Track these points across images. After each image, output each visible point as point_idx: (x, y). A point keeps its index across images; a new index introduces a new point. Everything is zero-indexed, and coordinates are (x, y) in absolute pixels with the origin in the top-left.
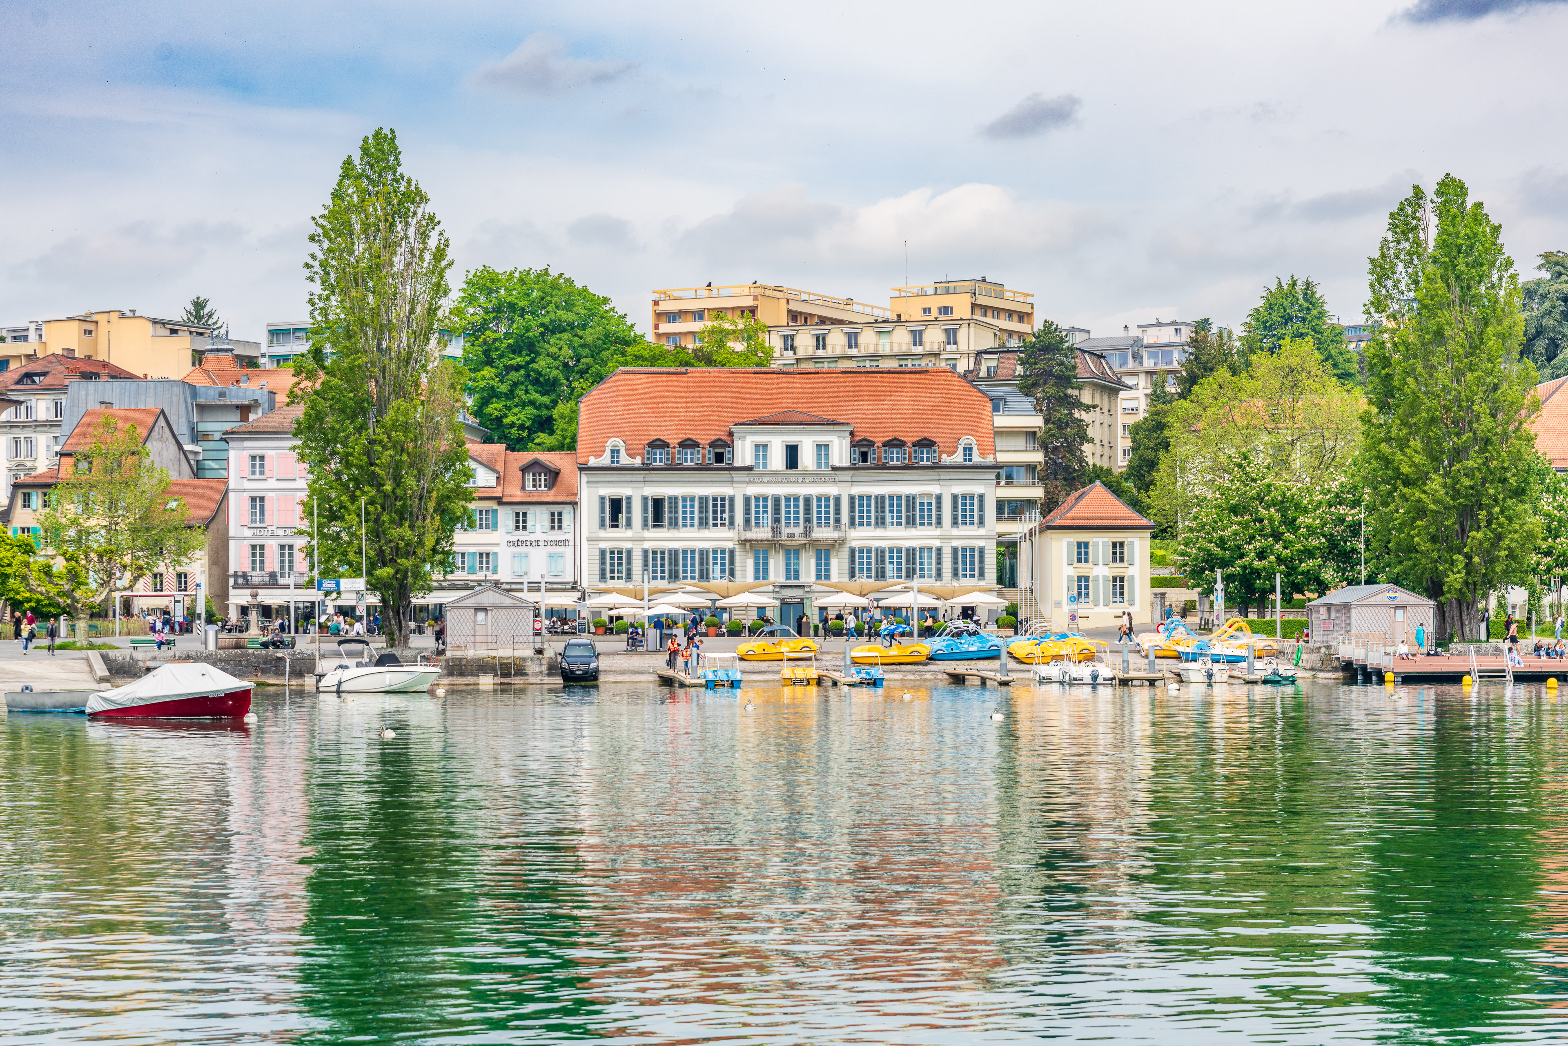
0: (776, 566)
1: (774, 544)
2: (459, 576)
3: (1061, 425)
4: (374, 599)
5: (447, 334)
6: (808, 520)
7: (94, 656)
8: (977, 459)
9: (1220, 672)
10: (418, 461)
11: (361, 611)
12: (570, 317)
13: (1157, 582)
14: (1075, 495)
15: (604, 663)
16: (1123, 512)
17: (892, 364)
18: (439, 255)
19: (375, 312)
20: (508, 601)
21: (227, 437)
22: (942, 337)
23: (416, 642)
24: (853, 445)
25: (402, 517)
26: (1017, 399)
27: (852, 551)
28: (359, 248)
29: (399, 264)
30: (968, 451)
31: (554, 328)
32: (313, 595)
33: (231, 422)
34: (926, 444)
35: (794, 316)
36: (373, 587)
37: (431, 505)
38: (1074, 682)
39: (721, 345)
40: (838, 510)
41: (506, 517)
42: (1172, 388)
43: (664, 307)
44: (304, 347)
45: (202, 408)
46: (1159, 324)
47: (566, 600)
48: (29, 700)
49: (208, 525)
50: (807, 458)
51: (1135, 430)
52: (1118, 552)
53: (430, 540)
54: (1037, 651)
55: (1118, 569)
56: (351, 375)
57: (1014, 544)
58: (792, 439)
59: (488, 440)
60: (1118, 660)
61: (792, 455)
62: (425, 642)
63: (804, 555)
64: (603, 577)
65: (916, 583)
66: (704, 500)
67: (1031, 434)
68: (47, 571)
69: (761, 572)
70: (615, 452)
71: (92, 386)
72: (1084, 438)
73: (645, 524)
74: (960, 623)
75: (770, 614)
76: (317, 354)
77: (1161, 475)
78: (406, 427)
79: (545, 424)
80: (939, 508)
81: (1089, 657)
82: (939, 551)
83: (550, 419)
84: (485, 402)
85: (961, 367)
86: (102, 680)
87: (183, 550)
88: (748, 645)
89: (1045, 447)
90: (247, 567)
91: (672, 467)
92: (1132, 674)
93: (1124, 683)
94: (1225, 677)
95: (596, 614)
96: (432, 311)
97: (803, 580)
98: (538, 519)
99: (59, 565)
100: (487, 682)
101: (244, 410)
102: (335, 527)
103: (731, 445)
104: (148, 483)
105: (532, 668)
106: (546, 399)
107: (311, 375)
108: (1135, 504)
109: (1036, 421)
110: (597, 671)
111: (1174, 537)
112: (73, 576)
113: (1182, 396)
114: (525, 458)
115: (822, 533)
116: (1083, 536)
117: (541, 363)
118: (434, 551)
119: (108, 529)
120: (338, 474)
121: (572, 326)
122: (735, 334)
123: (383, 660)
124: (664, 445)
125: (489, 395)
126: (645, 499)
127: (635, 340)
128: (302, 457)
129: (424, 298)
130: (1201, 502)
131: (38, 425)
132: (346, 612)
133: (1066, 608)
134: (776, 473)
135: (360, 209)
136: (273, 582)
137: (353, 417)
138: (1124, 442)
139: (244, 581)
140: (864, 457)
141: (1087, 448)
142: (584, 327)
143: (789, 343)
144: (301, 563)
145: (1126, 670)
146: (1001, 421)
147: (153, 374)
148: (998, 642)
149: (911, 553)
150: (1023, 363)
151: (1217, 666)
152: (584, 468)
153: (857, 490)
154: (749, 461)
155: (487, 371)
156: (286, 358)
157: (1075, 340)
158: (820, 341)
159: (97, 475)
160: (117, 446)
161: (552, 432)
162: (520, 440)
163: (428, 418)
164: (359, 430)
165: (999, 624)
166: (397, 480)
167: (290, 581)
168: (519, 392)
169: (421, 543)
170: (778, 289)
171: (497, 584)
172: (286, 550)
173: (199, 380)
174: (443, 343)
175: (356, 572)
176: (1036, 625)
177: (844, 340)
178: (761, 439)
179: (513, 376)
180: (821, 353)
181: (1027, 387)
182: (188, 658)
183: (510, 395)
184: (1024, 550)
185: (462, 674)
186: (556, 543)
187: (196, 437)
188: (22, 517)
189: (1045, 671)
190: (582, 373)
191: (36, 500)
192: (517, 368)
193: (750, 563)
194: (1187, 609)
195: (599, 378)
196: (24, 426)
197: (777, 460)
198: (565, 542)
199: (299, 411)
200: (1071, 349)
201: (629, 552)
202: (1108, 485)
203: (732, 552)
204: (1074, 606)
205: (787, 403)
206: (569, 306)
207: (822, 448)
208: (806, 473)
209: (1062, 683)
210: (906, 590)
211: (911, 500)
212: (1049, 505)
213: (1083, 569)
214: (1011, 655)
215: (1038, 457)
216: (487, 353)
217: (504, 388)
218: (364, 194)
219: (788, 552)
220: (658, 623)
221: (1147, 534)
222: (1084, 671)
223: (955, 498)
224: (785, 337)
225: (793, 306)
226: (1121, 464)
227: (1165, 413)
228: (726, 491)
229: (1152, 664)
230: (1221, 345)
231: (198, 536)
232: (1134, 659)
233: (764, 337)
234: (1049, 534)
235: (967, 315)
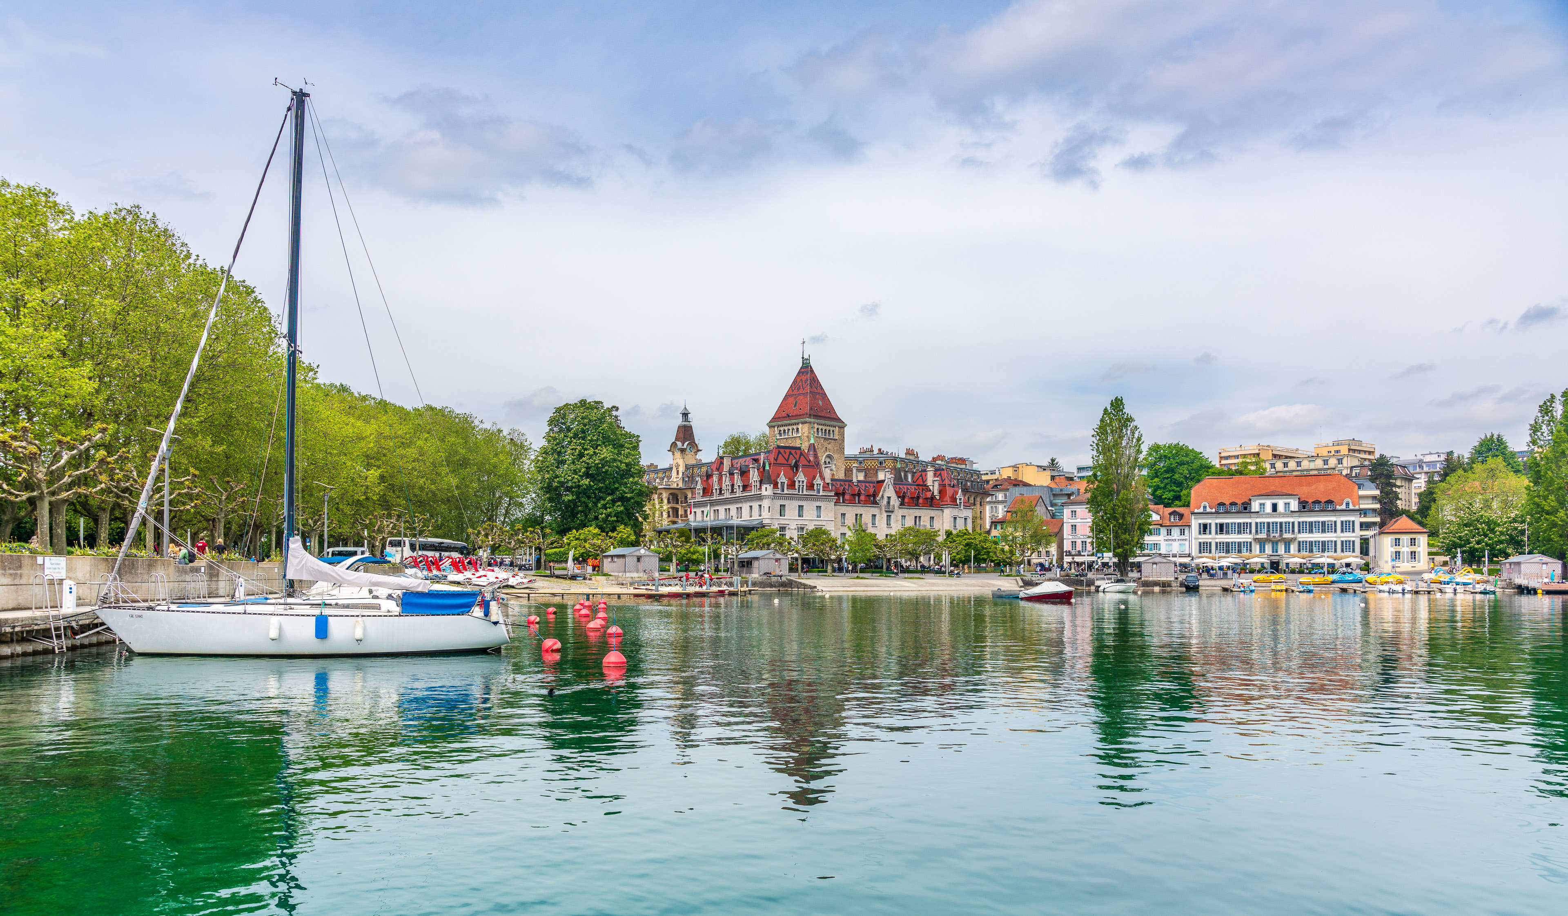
0: (1268, 549)
1: (1267, 540)
2: (1146, 552)
3: (1387, 494)
4: (1115, 560)
5: (1141, 467)
6: (1281, 531)
7: (1018, 578)
8: (1351, 507)
9: (1460, 589)
10: (1131, 512)
11: (1111, 564)
12: (1188, 459)
13: (1430, 554)
14: (1394, 520)
15: (1201, 583)
16: (1415, 527)
17: (1315, 472)
18: (1139, 439)
19: (1116, 460)
20: (1165, 561)
21: (1063, 505)
22: (1336, 462)
23: (1131, 575)
24: (1299, 503)
25: (1125, 531)
26: (1368, 484)
27: (1299, 542)
28: (1110, 438)
29: (1124, 443)
30: (1347, 504)
31: (1182, 464)
32: (1094, 558)
33: (1064, 500)
34: (1330, 502)
35: (1275, 456)
36: (1115, 556)
37: (1136, 527)
38: (1394, 592)
39: (1246, 467)
40: (1293, 527)
41: (1163, 531)
42: (1436, 478)
43: (1223, 455)
44: (1090, 473)
45: (1054, 495)
46: (1431, 454)
47: (1186, 560)
48: (998, 593)
49: (1056, 534)
50: (1281, 508)
51: (1420, 495)
52: (1413, 542)
53: (1136, 539)
54: (1378, 580)
55: (1413, 549)
56: (1107, 482)
57: (1368, 539)
58: (1275, 501)
59: (1156, 504)
60: (1414, 584)
61: (1275, 507)
62: (1134, 575)
63: (1279, 544)
64: (1200, 552)
65: (1326, 554)
66: (1239, 524)
67: (1374, 498)
68: (1003, 550)
69: (1262, 550)
70: (1205, 507)
71: (1017, 488)
72: (1398, 498)
73: (1216, 533)
74: (1344, 569)
75: (1266, 565)
76: (1095, 475)
77: (1432, 511)
78: (1127, 500)
79: (1178, 498)
80: (1335, 526)
81: (1400, 582)
82: (1335, 542)
83: (1180, 496)
84: (1155, 490)
85: (1344, 473)
86: (1021, 587)
87: (1048, 543)
88: (1257, 577)
89: (1380, 502)
90: (1070, 549)
91: (1227, 512)
92: (1420, 589)
93: (1417, 592)
94: (1462, 591)
95: (1198, 565)
96: (1136, 459)
97: (1279, 553)
98: (1176, 532)
99: (1007, 548)
100: (1157, 589)
101: (1069, 495)
102: (1101, 535)
103: (1250, 504)
104: (1036, 521)
105: (1174, 584)
106: (1178, 489)
107: (1093, 483)
108: (1420, 523)
109: (1377, 492)
110: (1198, 586)
111: (1438, 536)
112: (1011, 552)
113: (1441, 481)
114: (1171, 510)
115: (1286, 536)
116: (1398, 536)
117: (1176, 476)
118: (1137, 543)
119: (1023, 536)
120: (1102, 517)
121: (1188, 462)
122: (1252, 464)
123: (1118, 581)
124: (1223, 504)
125: (1157, 488)
126: (1216, 524)
127: (1212, 467)
128: (1090, 511)
129: (1133, 455)
130: (1450, 522)
131: (999, 502)
132: (1105, 565)
133: (1390, 564)
134: (1268, 514)
135: (1110, 425)
136: (1079, 554)
137: (1108, 496)
138: (1415, 500)
139: (1069, 554)
140: (1304, 507)
141: (1398, 502)
142: (1193, 463)
143: (1273, 466)
144: (1089, 547)
145: (1417, 587)
146: (1361, 493)
147: (1038, 484)
148: (1361, 576)
149: (1324, 543)
150: (1371, 470)
151: (1458, 587)
152: (1193, 513)
153: (1301, 520)
154: (1257, 509)
155: (1156, 480)
156: (1083, 477)
157: (1393, 461)
158: (1286, 465)
159: (1019, 518)
160: (1026, 509)
161: (1180, 501)
162: (1168, 503)
163: (1135, 496)
164: (1110, 501)
165: (1361, 569)
166: (1124, 518)
167: (1086, 554)
168: (1168, 487)
169: (1132, 540)
170: (1268, 446)
171: (1160, 554)
172: (1084, 543)
173: (1053, 486)
174: (1140, 469)
175: (1109, 550)
176: (1377, 570)
177: (1295, 464)
178: (1262, 501)
179: (1166, 481)
180: (1286, 469)
181: (1373, 479)
182: (1050, 580)
183: (1165, 488)
184: (1372, 541)
185: (1148, 586)
186: (1182, 540)
187: (1052, 505)
188: (994, 533)
189: (1381, 587)
190: (1192, 479)
191: (999, 527)
192: (1167, 478)
193: (1258, 547)
194: (1445, 564)
195: (1198, 481)
196: (994, 502)
197: (1268, 509)
198: (1186, 540)
199: (1089, 495)
200: (1392, 464)
201: (1210, 543)
202: (1409, 516)
203: (1251, 543)
204: (1394, 563)
205: (1273, 488)
206: (1187, 455)
207: (1287, 505)
208: (1280, 514)
209: (1389, 592)
210: (1322, 557)
211: (1323, 523)
212: (1382, 525)
213: (1398, 549)
214: (1366, 581)
215: (1378, 506)
216: (1156, 473)
217: (1162, 485)
218: (1111, 419)
219: (1273, 543)
220: (1221, 568)
221: (1426, 535)
222: (1399, 588)
223: (1342, 522)
224: (1271, 464)
225: (1274, 452)
226: (1414, 508)
227: (1433, 488)
228: (1249, 520)
229: (1429, 585)
230: (1459, 461)
231: (1053, 539)
232: (1420, 583)
233: (1263, 464)
234: (1382, 535)
235: (1347, 453)
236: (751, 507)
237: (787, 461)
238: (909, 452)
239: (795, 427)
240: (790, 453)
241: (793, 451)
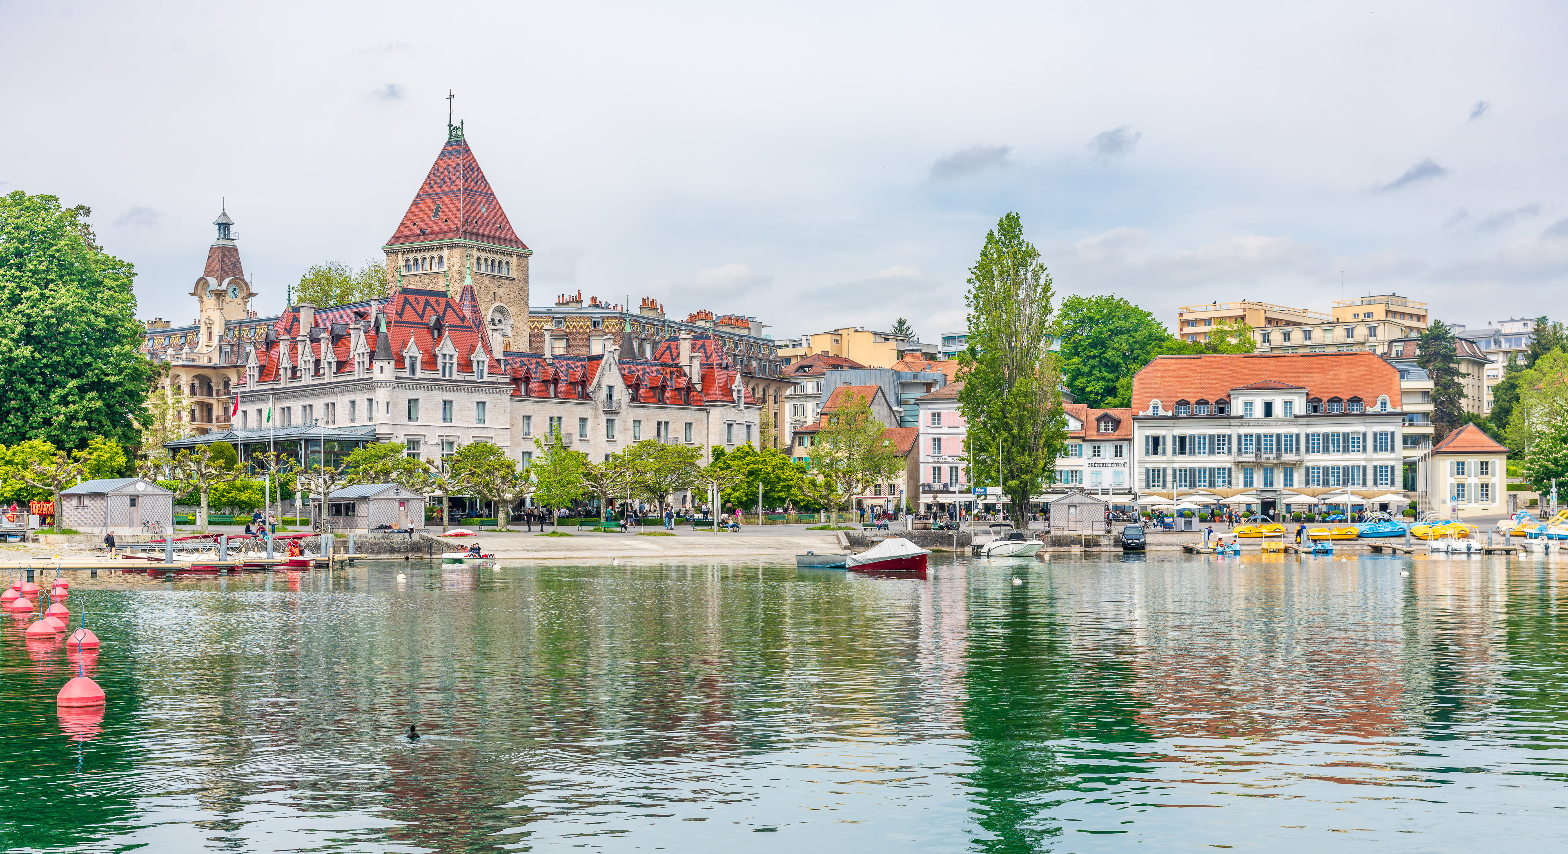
0: (1258, 479)
1: (1257, 465)
2: (1058, 485)
3: (1446, 387)
4: (1007, 500)
5: (1051, 337)
6: (1278, 449)
7: (841, 534)
8: (1389, 409)
9: (1554, 545)
10: (1033, 415)
11: (999, 507)
12: (1128, 324)
13: (1510, 488)
14: (1455, 431)
15: (1149, 539)
16: (1489, 443)
17: (1334, 350)
18: (1046, 289)
19: (1007, 325)
20: (1089, 501)
21: (918, 402)
22: (1367, 332)
23: (1033, 525)
24: (1308, 402)
25: (1023, 449)
26: (1416, 370)
27: (1307, 468)
28: (997, 286)
29: (1022, 294)
30: (1384, 404)
31: (1118, 332)
32: (970, 497)
33: (920, 393)
34: (1356, 400)
35: (1269, 321)
36: (1006, 492)
37: (1042, 442)
38: (1454, 552)
39: (1222, 340)
40: (1298, 443)
41: (1087, 449)
42: (1521, 362)
43: (1186, 317)
44: (964, 347)
45: (904, 385)
46: (1513, 321)
47: (1125, 500)
48: (807, 560)
49: (907, 455)
50: (1278, 410)
51: (1496, 390)
52: (1484, 468)
53: (1041, 463)
54: (1430, 532)
55: (1484, 479)
56: (993, 363)
57: (1414, 463)
58: (1268, 398)
59: (1076, 402)
60: (1485, 537)
61: (1268, 408)
62: (1039, 525)
63: (1276, 471)
64: (1148, 485)
65: (1350, 488)
66: (1211, 437)
67: (1425, 393)
68: (813, 483)
69: (1249, 482)
70: (1156, 408)
71: (838, 373)
72: (1461, 395)
73: (1174, 453)
74: (1379, 514)
75: (1254, 508)
76: (972, 351)
77: (1513, 418)
78: (1026, 394)
79: (1111, 391)
80: (1364, 441)
81: (1465, 536)
82: (1364, 468)
83: (1115, 388)
84: (1074, 378)
85: (1379, 351)
86: (846, 548)
87: (893, 471)
89: (1435, 401)
90: (930, 481)
91: (1191, 417)
92: (1494, 547)
93: (1489, 552)
94: (1557, 549)
95: (1144, 508)
96: (1042, 323)
97: (1275, 487)
98: (1108, 450)
99: (820, 480)
100: (1076, 550)
101: (929, 386)
102: (983, 456)
103: (1229, 403)
104: (872, 430)
105: (1104, 541)
106: (1112, 376)
107: (969, 364)
108: (1496, 437)
109: (1430, 385)
110: (1144, 543)
111: (1522, 458)
112: (828, 486)
113: (1528, 367)
114: (1099, 412)
115: (1288, 457)
116: (1461, 458)
117: (1109, 354)
118: (1043, 469)
119: (848, 458)
120: (985, 423)
121: (1128, 330)
122: (1232, 333)
123: (1013, 537)
124: (1187, 403)
125: (1077, 374)
126: (1174, 437)
127: (1168, 338)
128: (963, 414)
129: (1037, 315)
130: (1541, 435)
131: (807, 397)
132: (989, 508)
133: (1449, 504)
134: (1258, 420)
135: (998, 262)
136: (946, 490)
137: (995, 388)
138: (1488, 397)
139: (929, 489)
140: (1315, 409)
141: (1463, 401)
142: (1136, 331)
143: (1266, 338)
144: (962, 478)
145: (1490, 544)
146: (1406, 385)
147: (875, 365)
148: (1404, 526)
149: (1346, 469)
150: (1420, 347)
151: (1551, 542)
152: (1136, 418)
153: (1310, 430)
154: (1241, 412)
155: (1076, 359)
156: (953, 354)
157: (1455, 332)
158: (1286, 336)
159: (842, 426)
160: (853, 409)
161: (1116, 396)
162: (1096, 401)
163: (1040, 388)
164: (997, 397)
165: (1405, 514)
166: (1021, 427)
167: (957, 489)
168: (1096, 372)
169: (1035, 465)
170: (1259, 304)
171: (1082, 490)
172: (954, 470)
173: (902, 368)
174: (1049, 343)
175: (996, 483)
176: (1429, 515)
177: (1302, 335)
178: (1248, 399)
179: (1092, 362)
180: (1287, 344)
181: (1423, 363)
182: (895, 535)
183: (1090, 374)
184: (1421, 467)
185: (1061, 545)
186: (1119, 465)
187: (900, 402)
188: (800, 452)
189: (1435, 544)
190: (1135, 359)
191: (807, 441)
192: (1094, 357)
193: (1241, 476)
194: (1533, 504)
195: (1145, 363)
196: (800, 397)
197: (1259, 411)
198: (1124, 464)
199: (962, 386)
200: (1453, 338)
201: (1164, 470)
202: (1478, 425)
203: (1230, 470)
204: (1455, 503)
205: (1265, 376)
206: (1126, 318)
207: (1288, 404)
208: (1278, 420)
209: (1447, 552)
210: (1343, 493)
211: (1346, 436)
212: (1437, 439)
213: (1461, 479)
214: (1412, 534)
215: (1430, 408)
216: (1075, 348)
217: (1086, 369)
218: (1000, 253)
219: (1266, 469)
220: (1181, 514)
221: (1505, 456)
222: (1462, 545)
223: (1375, 434)
224: (1264, 334)
225: (1269, 315)
226: (1486, 411)
227: (1516, 378)
228: (1226, 431)
229: (1508, 540)
230: (1555, 333)
231: (901, 462)
232: (1496, 537)
233: (1250, 334)
234: (1438, 457)
235: (1383, 317)
236: (353, 402)
237: (422, 317)
238: (647, 304)
239: (436, 254)
240: (427, 303)
241: (432, 300)
